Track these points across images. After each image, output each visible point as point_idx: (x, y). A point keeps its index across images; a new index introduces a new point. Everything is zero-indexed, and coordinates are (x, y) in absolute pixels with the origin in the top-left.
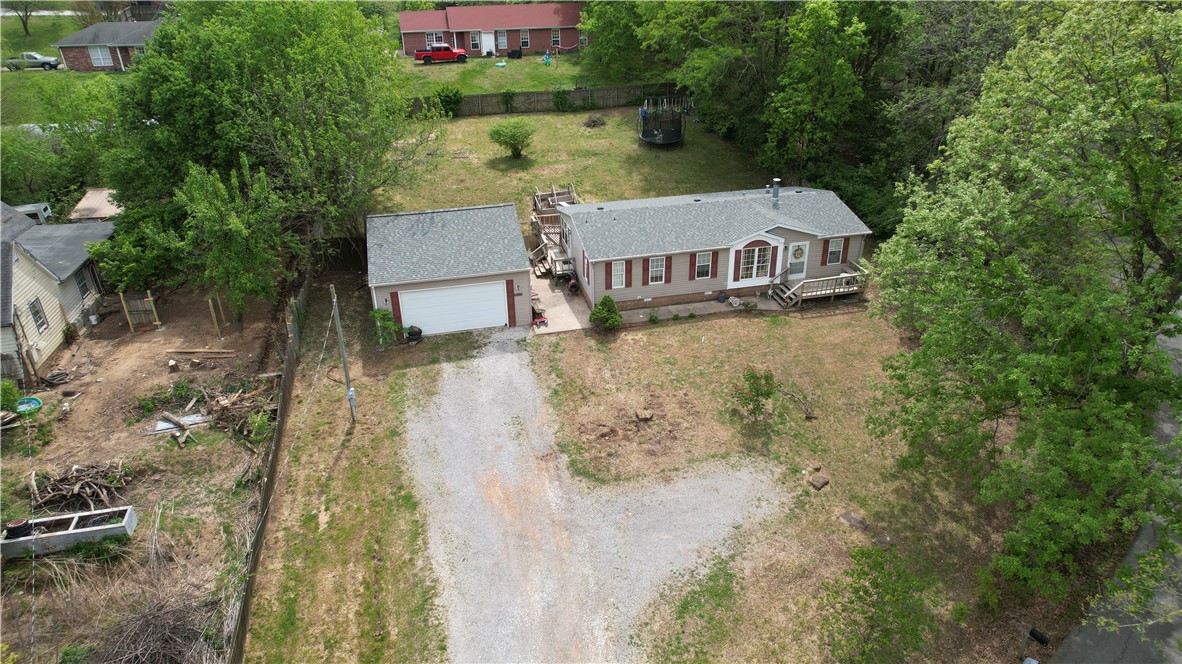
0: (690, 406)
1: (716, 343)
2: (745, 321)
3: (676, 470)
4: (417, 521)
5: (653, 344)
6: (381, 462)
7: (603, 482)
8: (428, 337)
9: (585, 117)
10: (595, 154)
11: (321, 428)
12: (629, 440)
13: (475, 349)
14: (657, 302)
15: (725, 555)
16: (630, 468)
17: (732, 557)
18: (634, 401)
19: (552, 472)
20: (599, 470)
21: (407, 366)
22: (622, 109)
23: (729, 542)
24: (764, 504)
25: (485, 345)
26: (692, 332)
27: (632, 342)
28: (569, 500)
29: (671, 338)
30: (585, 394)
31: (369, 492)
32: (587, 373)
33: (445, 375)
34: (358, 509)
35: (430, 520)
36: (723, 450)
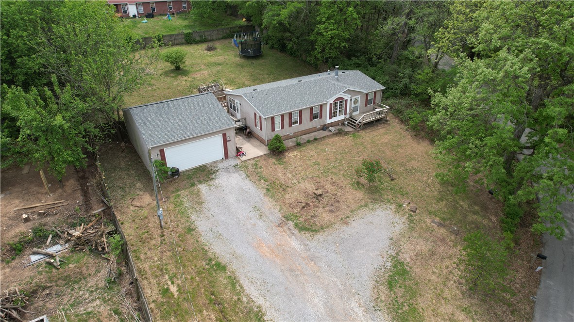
0: (336, 184)
1: (333, 150)
2: (342, 138)
3: (348, 217)
4: (230, 277)
5: (305, 156)
6: (191, 248)
7: (316, 231)
8: (183, 172)
9: (204, 46)
10: (220, 64)
11: (143, 236)
12: (317, 207)
13: (213, 174)
14: (296, 135)
15: (393, 254)
16: (325, 221)
17: (397, 254)
18: (310, 187)
19: (288, 232)
20: (311, 226)
21: (178, 190)
22: (221, 41)
23: (392, 247)
24: (396, 224)
25: (217, 171)
26: (320, 147)
27: (294, 157)
28: (304, 245)
29: (311, 151)
30: (284, 188)
31: (193, 267)
32: (279, 177)
33: (203, 192)
34: (192, 278)
35: (237, 274)
36: (363, 203)
